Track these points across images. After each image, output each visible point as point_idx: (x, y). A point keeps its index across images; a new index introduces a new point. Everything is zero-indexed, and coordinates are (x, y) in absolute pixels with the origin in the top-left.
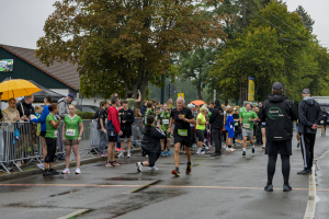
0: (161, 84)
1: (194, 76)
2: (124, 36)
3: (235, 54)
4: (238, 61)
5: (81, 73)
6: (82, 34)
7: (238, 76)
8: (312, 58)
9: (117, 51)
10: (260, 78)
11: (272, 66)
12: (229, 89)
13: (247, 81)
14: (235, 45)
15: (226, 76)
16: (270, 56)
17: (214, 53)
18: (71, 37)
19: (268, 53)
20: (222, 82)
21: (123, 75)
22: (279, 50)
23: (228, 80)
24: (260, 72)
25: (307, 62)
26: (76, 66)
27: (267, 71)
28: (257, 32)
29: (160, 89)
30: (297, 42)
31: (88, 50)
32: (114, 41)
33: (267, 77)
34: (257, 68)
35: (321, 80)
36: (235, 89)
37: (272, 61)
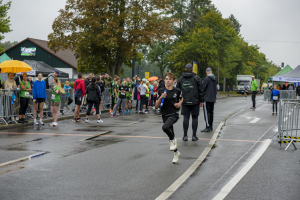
0: (132, 65)
1: (158, 60)
2: (105, 33)
3: (184, 46)
4: (187, 50)
5: (77, 57)
6: (78, 31)
8: (238, 49)
9: (100, 42)
10: (202, 62)
11: (209, 54)
12: (180, 69)
14: (185, 40)
15: (178, 61)
16: (208, 48)
17: (172, 45)
18: (70, 33)
19: (207, 45)
20: (176, 65)
21: (105, 58)
22: (214, 44)
23: (179, 63)
24: (201, 58)
25: (234, 52)
26: (74, 52)
27: (206, 58)
28: (200, 31)
30: (227, 38)
32: (99, 36)
33: (206, 62)
34: (199, 56)
35: (244, 64)
37: (210, 51)
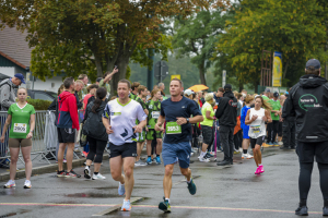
0: (147, 61)
1: (195, 50)
3: (253, 19)
4: (259, 29)
5: (33, 43)
7: (258, 51)
9: (85, 13)
10: (291, 54)
11: (307, 36)
12: (245, 69)
13: (272, 59)
15: (240, 52)
16: (306, 23)
17: (225, 18)
19: (303, 17)
20: (235, 60)
21: (93, 48)
22: (318, 14)
23: (243, 57)
24: (291, 45)
26: (26, 33)
27: (300, 44)
29: (146, 68)
31: (43, 11)
33: (301, 52)
34: (285, 39)
36: (253, 69)
37: (309, 29)
